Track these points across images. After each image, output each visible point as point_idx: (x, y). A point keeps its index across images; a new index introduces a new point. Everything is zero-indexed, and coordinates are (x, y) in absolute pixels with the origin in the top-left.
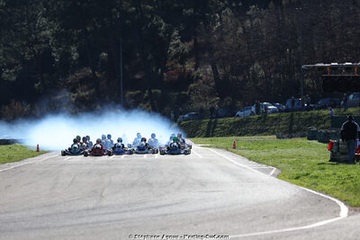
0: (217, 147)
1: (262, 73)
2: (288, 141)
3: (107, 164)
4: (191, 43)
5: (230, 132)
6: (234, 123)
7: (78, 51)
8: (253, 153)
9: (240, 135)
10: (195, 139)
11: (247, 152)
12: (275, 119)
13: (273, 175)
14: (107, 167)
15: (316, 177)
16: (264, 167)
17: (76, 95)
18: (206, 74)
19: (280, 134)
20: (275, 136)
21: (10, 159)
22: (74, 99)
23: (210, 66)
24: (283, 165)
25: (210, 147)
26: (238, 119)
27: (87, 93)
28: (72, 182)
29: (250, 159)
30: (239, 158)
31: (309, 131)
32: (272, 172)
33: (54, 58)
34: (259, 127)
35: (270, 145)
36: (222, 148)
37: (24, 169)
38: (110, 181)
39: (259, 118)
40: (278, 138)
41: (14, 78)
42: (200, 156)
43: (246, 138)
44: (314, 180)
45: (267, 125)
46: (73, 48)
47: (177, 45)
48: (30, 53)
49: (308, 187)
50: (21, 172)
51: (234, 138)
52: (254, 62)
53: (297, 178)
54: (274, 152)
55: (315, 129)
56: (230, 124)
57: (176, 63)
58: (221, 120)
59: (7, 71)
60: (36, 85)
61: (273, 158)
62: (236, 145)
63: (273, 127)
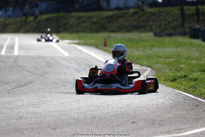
0: (86, 44)
2: (167, 39)
5: (100, 27)
6: (107, 17)
9: (113, 31)
10: (61, 35)
12: (154, 14)
15: (195, 80)
19: (158, 31)
20: (153, 34)
24: (158, 66)
25: (78, 44)
26: (110, 13)
31: (191, 29)
32: (147, 74)
34: (134, 23)
35: (146, 44)
36: (91, 46)
39: (135, 13)
40: (156, 35)
42: (66, 54)
43: (119, 35)
44: (193, 83)
45: (143, 21)
49: (186, 90)
51: (105, 35)
53: (174, 80)
54: (149, 52)
55: (198, 26)
56: (103, 19)
58: (91, 14)
61: (148, 57)
62: (108, 42)
63: (150, 23)
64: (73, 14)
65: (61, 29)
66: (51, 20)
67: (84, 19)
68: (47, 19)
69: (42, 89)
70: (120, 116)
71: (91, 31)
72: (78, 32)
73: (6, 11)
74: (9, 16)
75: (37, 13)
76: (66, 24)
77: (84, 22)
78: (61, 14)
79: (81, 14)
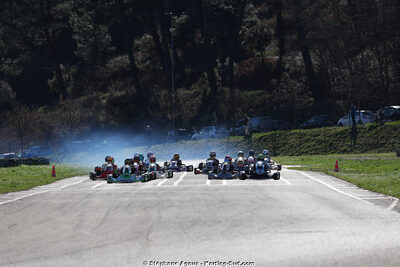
0: (311, 170)
1: (374, 63)
3: (154, 194)
4: (273, 20)
5: (330, 148)
6: (336, 134)
7: (110, 31)
8: (364, 178)
9: (344, 151)
11: (355, 176)
12: (396, 129)
13: (395, 208)
14: (154, 198)
16: (381, 197)
17: (107, 95)
18: (295, 65)
20: (395, 154)
21: (15, 187)
22: (104, 101)
23: (300, 54)
25: (301, 169)
26: (340, 129)
27: (123, 93)
28: (105, 219)
29: (360, 186)
30: (344, 185)
32: (393, 205)
33: (75, 42)
34: (371, 141)
35: (388, 167)
36: (318, 171)
37: (34, 201)
38: (160, 218)
39: (371, 128)
40: (398, 156)
41: (19, 72)
42: (288, 183)
43: (352, 157)
46: (104, 29)
47: (253, 23)
48: (41, 36)
50: (30, 205)
51: (335, 156)
52: (363, 48)
54: (394, 177)
56: (331, 136)
57: (252, 48)
58: (317, 130)
59: (9, 61)
60: (50, 82)
61: (393, 184)
62: (339, 166)
63: (392, 141)
64: (293, 131)
65: (277, 152)
66: (265, 140)
67: (307, 137)
68: (260, 138)
69: (264, 228)
70: (368, 261)
71: (317, 152)
72: (300, 154)
73: (208, 130)
74: (212, 137)
75: (247, 131)
76: (284, 145)
77: (307, 141)
78: (278, 132)
79: (302, 131)
